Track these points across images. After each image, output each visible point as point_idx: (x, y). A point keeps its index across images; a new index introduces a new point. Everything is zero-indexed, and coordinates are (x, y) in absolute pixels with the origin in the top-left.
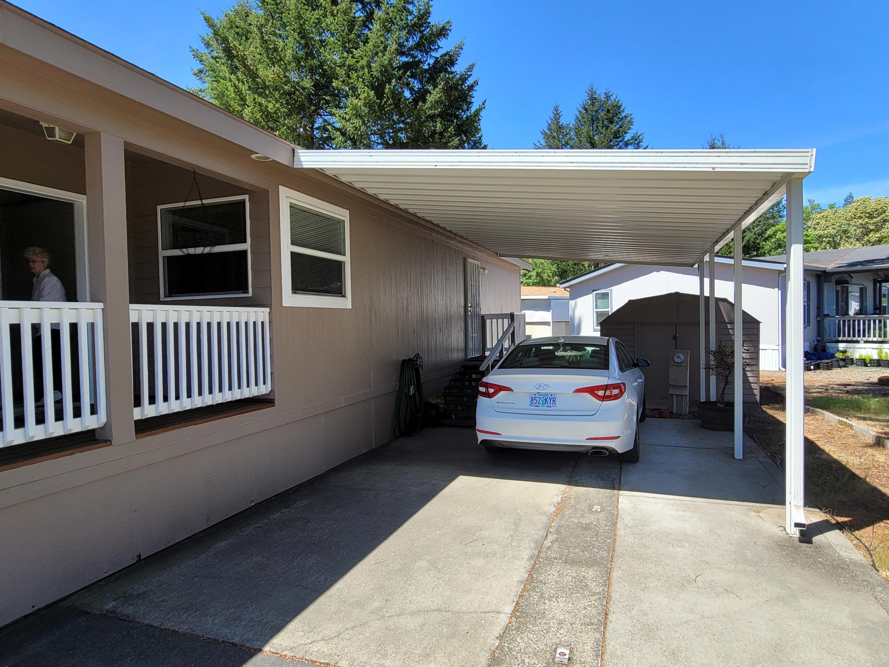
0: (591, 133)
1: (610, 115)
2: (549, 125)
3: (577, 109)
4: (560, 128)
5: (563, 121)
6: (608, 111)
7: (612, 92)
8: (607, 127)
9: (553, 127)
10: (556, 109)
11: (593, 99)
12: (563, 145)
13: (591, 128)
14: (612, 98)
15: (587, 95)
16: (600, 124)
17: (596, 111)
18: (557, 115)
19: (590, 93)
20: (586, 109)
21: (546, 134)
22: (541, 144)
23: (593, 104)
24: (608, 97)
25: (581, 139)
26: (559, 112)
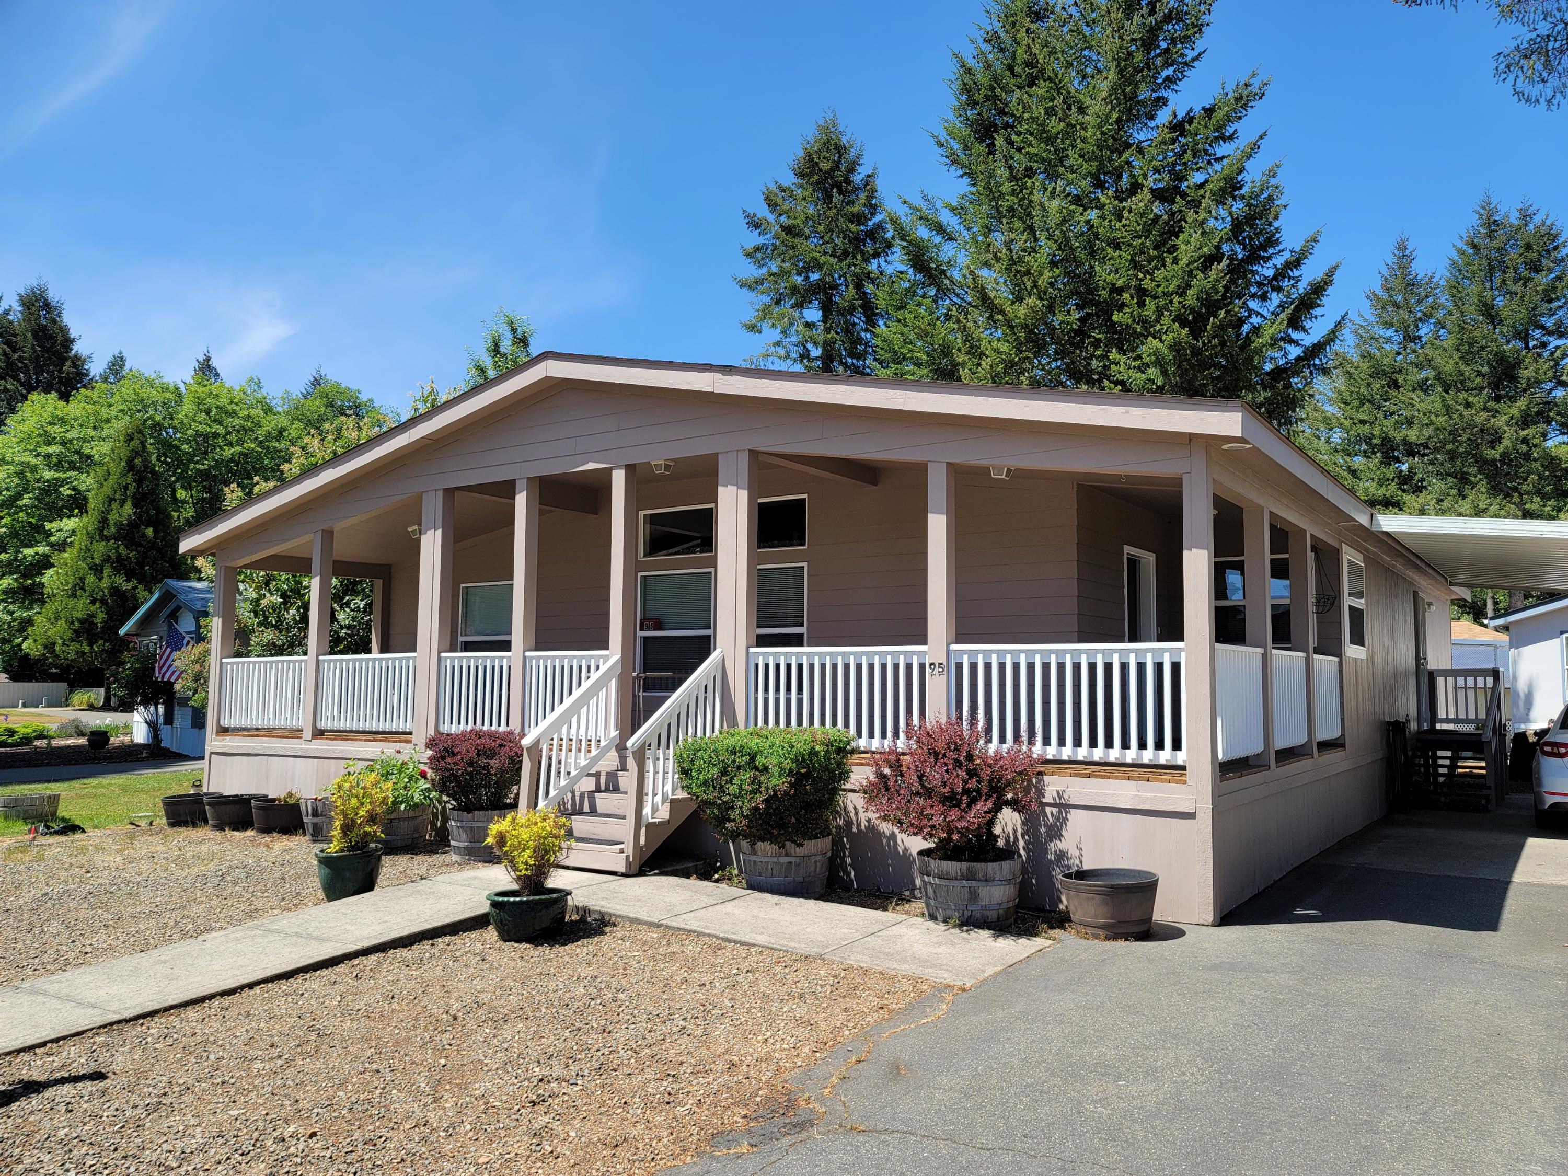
0: (1487, 294)
1: (1533, 256)
2: (1386, 279)
3: (1454, 246)
4: (1411, 284)
5: (1419, 269)
6: (1528, 247)
7: (1535, 207)
8: (1526, 281)
9: (1396, 283)
10: (1402, 246)
11: (1492, 225)
12: (1420, 319)
13: (1488, 285)
14: (1537, 219)
15: (1477, 216)
16: (1511, 274)
17: (1500, 249)
18: (1404, 256)
19: (1482, 211)
20: (1475, 246)
21: (1378, 299)
22: (1366, 320)
23: (1491, 235)
24: (1525, 217)
25: (1464, 308)
26: (1407, 252)
